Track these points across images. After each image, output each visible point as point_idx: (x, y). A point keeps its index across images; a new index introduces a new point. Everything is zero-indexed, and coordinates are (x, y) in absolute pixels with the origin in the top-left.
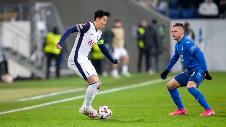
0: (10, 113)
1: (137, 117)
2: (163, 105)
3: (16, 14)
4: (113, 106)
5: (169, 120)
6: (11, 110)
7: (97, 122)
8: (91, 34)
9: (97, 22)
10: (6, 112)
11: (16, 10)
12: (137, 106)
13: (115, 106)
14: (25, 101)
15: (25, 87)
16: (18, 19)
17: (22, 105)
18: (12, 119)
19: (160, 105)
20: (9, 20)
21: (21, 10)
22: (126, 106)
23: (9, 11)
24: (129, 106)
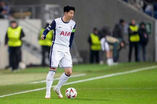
0: (24, 93)
1: (127, 98)
2: (148, 89)
3: (29, 13)
4: (107, 88)
5: (152, 101)
6: (24, 91)
7: (94, 102)
8: (59, 27)
9: (66, 15)
10: (21, 93)
11: (30, 10)
12: (127, 88)
13: (109, 89)
14: (36, 84)
15: (36, 72)
16: (31, 18)
17: (33, 87)
18: (25, 98)
19: (146, 88)
20: (24, 18)
21: (34, 10)
22: (119, 89)
23: (24, 11)
24: (121, 89)
